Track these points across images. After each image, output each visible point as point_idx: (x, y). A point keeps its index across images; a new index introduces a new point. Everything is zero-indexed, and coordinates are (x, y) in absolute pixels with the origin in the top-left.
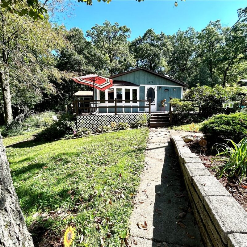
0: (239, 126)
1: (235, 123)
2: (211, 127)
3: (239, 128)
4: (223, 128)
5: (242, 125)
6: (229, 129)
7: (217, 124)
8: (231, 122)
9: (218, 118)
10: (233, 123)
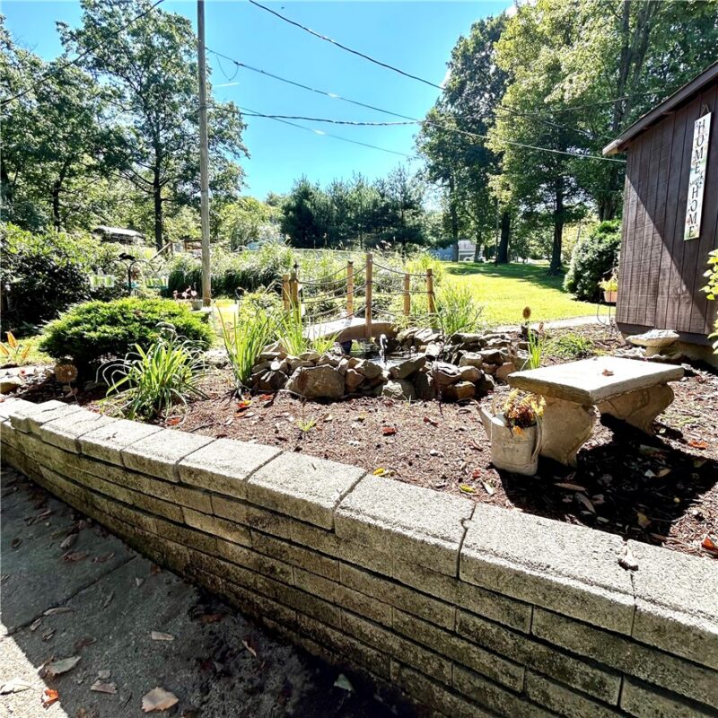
0: (137, 324)
1: (129, 319)
2: (76, 334)
3: (138, 330)
4: (105, 332)
5: (142, 321)
6: (119, 334)
7: (89, 326)
8: (120, 317)
9: (89, 311)
10: (125, 319)
